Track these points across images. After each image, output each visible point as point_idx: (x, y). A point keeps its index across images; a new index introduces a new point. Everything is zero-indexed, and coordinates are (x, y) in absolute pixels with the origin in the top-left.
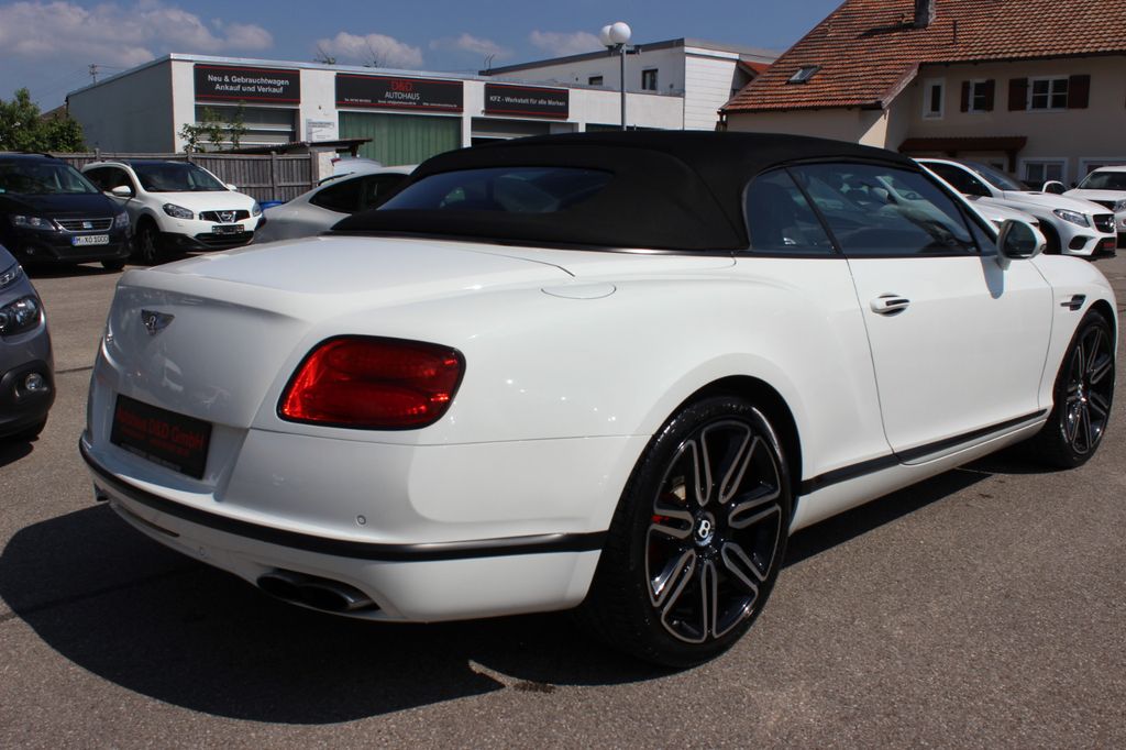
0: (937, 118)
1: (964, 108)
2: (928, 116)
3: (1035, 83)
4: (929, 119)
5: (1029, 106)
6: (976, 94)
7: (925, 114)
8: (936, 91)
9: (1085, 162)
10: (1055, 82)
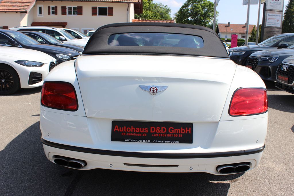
0: (41, 16)
1: (49, 13)
2: (38, 16)
3: (68, 7)
4: (39, 16)
5: (67, 14)
6: (52, 10)
7: (37, 15)
8: (40, 8)
9: (83, 29)
10: (74, 8)
